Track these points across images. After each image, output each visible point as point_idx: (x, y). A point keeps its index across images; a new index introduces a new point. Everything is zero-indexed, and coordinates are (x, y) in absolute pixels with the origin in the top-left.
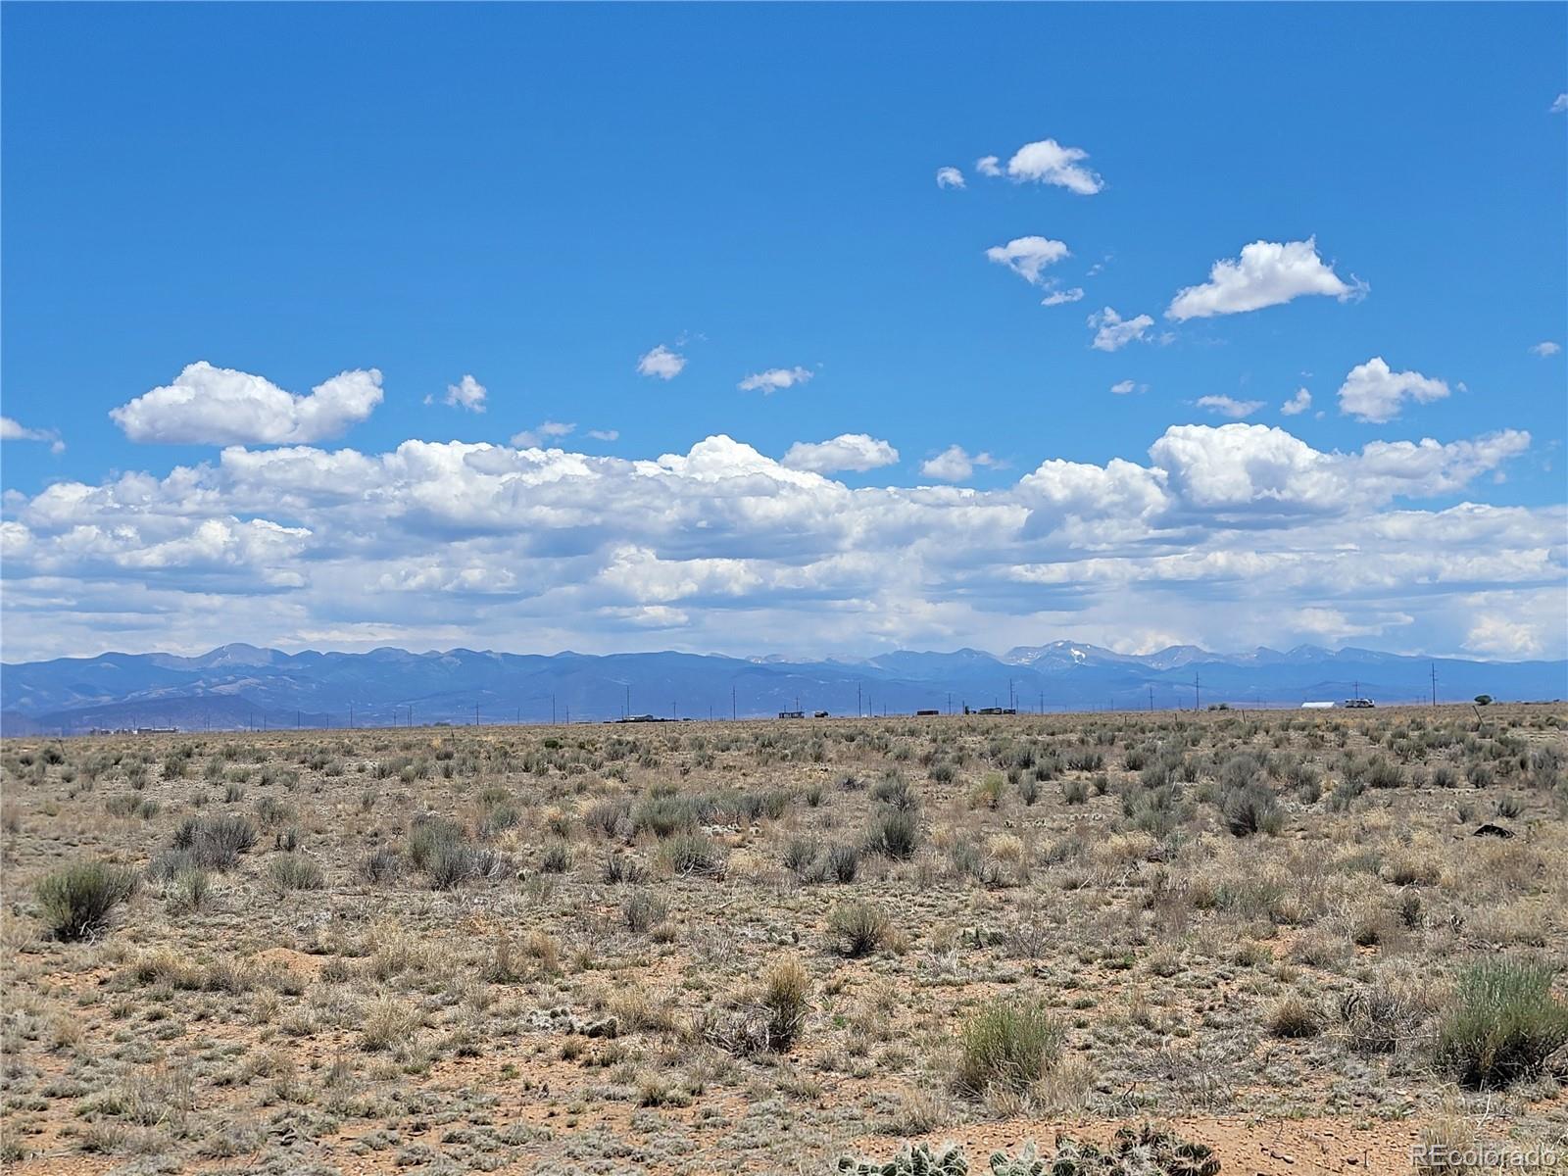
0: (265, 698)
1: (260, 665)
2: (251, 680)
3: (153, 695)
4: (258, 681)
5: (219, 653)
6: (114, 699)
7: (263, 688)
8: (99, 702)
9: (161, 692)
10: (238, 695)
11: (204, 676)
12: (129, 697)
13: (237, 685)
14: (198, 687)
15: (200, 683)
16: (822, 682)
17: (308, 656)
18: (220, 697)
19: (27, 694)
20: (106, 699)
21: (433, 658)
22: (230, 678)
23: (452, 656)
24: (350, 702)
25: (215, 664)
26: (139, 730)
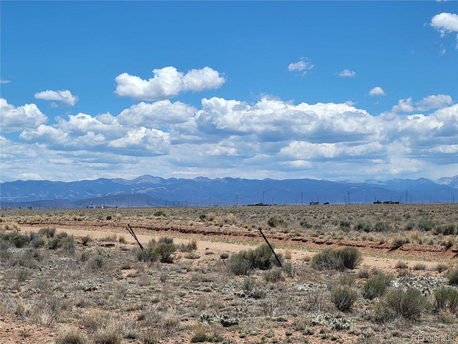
0: (156, 195)
1: (155, 183)
2: (151, 188)
3: (116, 194)
4: (153, 189)
5: (140, 178)
6: (102, 195)
7: (155, 191)
8: (97, 196)
9: (119, 192)
10: (146, 194)
11: (134, 187)
12: (107, 194)
13: (146, 190)
14: (132, 191)
15: (133, 189)
16: (364, 190)
17: (172, 180)
18: (139, 195)
19: (71, 193)
20: (99, 195)
21: (218, 181)
22: (143, 188)
23: (225, 180)
24: (187, 197)
25: (138, 183)
26: (104, 207)
